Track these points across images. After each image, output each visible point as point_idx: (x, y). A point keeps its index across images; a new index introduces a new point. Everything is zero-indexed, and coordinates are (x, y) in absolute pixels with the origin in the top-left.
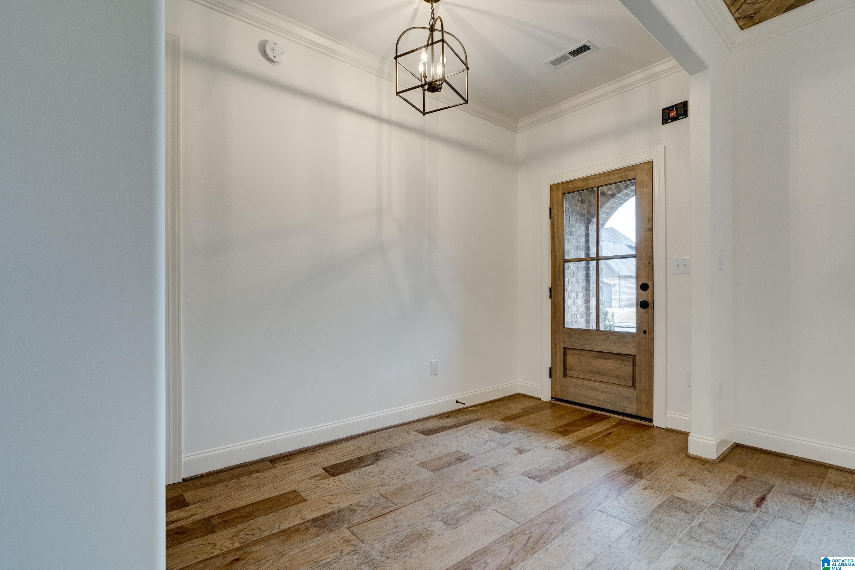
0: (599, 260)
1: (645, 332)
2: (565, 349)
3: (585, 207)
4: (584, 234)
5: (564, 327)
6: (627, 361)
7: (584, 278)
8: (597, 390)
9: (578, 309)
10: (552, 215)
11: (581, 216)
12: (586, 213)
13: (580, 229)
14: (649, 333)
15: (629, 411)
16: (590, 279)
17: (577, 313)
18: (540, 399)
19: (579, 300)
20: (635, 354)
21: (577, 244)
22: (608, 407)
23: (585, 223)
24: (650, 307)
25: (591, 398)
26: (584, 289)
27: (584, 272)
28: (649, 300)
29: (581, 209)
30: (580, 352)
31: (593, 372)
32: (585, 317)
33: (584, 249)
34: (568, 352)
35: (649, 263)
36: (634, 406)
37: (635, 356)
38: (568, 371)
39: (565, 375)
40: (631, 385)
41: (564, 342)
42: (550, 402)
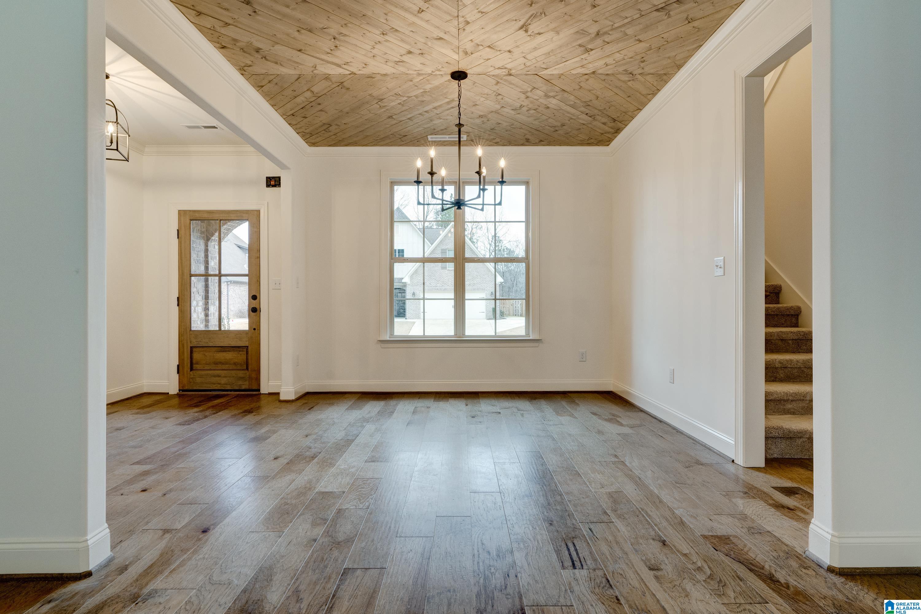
0: (221, 276)
1: (255, 329)
2: (191, 348)
3: (204, 226)
4: (204, 250)
5: (191, 330)
6: (243, 351)
7: (204, 289)
8: (219, 376)
9: (198, 316)
10: (180, 236)
11: (201, 234)
12: (205, 231)
13: (200, 245)
14: (258, 330)
15: (243, 387)
16: (209, 289)
17: (197, 319)
18: (168, 393)
19: (199, 308)
20: (248, 345)
21: (197, 258)
22: (229, 387)
23: (204, 240)
24: (258, 312)
25: (214, 384)
26: (204, 298)
27: (204, 283)
28: (257, 307)
29: (201, 228)
30: (205, 349)
31: (216, 363)
32: (204, 323)
33: (203, 263)
34: (194, 349)
35: (258, 281)
36: (247, 383)
37: (248, 347)
38: (194, 366)
39: (192, 369)
40: (245, 368)
41: (191, 342)
42: (178, 394)
